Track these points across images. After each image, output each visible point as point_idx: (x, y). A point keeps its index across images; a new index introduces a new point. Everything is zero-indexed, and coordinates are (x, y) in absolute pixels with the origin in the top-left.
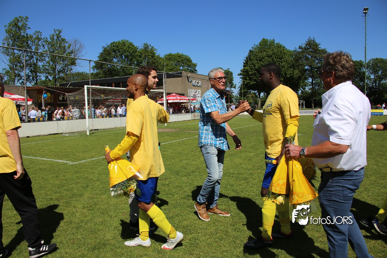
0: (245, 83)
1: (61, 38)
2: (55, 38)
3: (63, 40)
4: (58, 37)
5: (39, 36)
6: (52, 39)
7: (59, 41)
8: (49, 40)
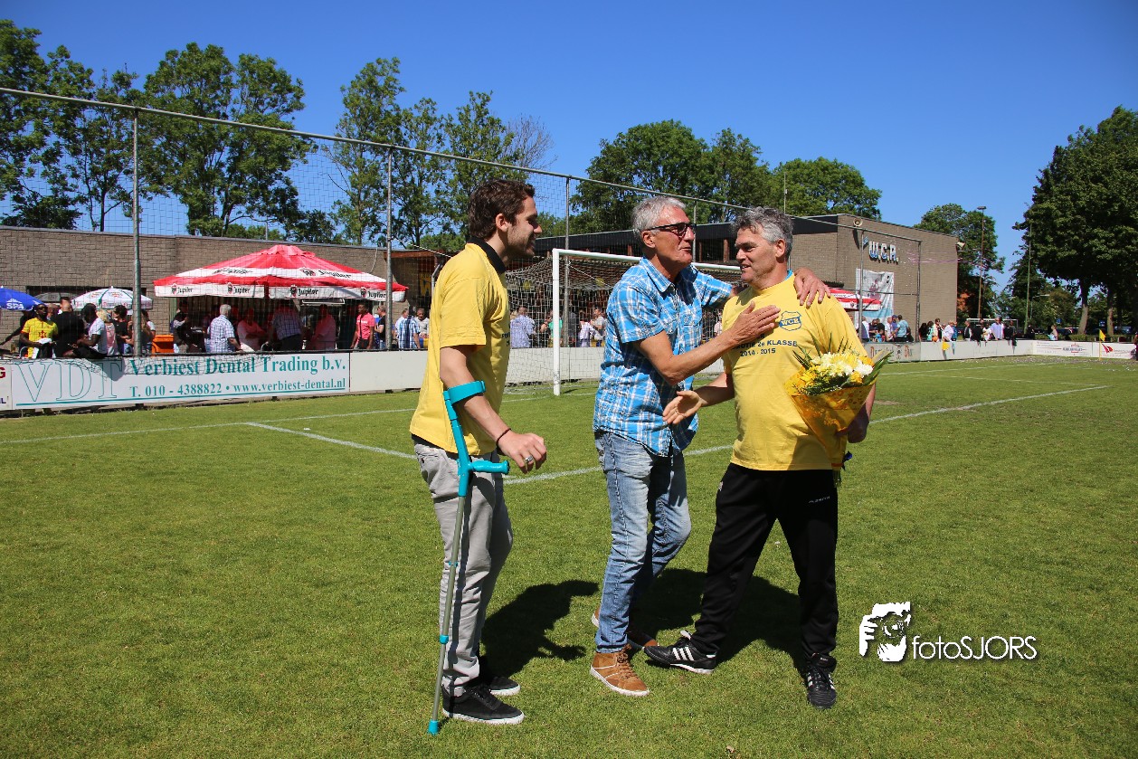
0: (1041, 254)
1: (488, 116)
2: (473, 115)
3: (493, 122)
4: (479, 116)
5: (430, 112)
6: (464, 119)
7: (483, 125)
8: (456, 122)
